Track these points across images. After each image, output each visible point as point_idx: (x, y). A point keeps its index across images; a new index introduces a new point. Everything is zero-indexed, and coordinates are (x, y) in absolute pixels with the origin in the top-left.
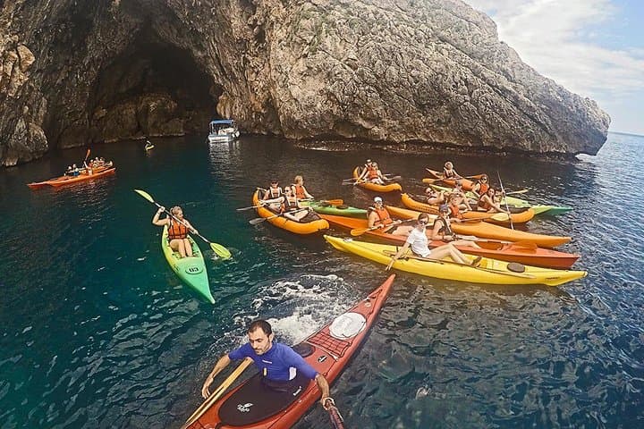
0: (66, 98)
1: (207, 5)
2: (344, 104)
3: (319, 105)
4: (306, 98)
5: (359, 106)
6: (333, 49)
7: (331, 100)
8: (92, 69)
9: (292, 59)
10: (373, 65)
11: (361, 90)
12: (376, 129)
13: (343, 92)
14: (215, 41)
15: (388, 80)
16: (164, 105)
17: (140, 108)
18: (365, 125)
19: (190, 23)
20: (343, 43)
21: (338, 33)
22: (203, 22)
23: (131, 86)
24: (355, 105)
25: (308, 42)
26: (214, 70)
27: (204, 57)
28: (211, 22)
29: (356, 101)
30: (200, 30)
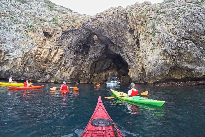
0: (82, 68)
1: (120, 36)
2: (173, 56)
3: (160, 61)
4: (154, 60)
5: (183, 54)
6: (162, 30)
7: (166, 56)
8: (91, 61)
9: (147, 44)
10: (185, 27)
11: (183, 44)
12: (198, 68)
13: (171, 48)
14: (125, 49)
15: (197, 32)
16: (114, 73)
17: (107, 74)
18: (190, 66)
19: (117, 44)
20: (167, 25)
21: (163, 22)
22: (120, 42)
23: (106, 68)
24: (180, 54)
25: (151, 32)
26: (127, 60)
27: (124, 56)
28: (123, 42)
29: (181, 51)
30: (120, 46)
